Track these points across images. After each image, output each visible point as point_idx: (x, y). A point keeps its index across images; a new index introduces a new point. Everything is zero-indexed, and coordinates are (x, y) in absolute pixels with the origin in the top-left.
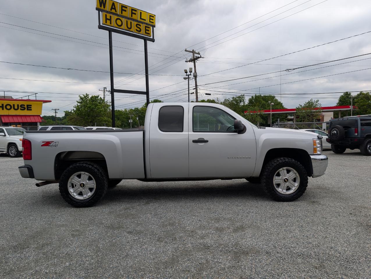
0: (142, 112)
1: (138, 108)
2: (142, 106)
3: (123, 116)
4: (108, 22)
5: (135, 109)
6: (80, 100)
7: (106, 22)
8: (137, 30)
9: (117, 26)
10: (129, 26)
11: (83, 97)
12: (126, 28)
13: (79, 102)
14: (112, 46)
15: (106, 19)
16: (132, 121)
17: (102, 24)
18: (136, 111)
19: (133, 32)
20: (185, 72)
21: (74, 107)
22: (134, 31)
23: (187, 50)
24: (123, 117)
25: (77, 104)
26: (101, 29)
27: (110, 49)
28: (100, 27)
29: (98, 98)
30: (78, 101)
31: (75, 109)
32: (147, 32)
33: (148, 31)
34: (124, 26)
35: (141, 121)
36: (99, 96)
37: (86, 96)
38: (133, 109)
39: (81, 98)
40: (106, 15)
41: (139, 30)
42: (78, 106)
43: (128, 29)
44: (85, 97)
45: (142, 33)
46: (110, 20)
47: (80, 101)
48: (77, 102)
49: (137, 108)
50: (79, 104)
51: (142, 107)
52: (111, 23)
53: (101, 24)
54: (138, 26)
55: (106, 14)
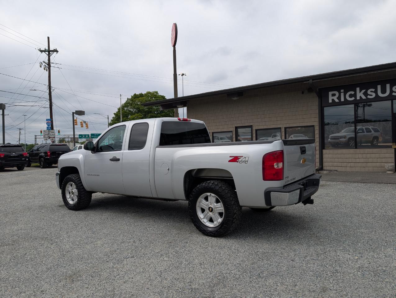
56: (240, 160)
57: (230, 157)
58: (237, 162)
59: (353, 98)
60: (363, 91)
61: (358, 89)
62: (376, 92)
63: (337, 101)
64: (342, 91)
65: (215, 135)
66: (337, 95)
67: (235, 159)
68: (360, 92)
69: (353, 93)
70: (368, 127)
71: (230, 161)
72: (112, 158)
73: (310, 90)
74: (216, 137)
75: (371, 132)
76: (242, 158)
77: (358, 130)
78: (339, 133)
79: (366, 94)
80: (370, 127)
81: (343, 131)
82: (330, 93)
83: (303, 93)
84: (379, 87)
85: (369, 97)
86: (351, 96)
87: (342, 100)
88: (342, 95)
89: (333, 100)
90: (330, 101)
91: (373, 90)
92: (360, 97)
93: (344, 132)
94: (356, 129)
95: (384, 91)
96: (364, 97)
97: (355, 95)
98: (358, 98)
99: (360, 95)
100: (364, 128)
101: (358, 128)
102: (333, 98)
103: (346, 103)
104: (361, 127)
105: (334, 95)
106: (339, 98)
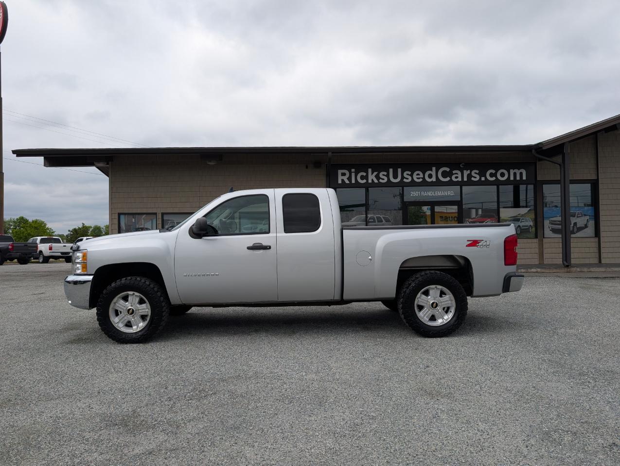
56: (480, 244)
57: (468, 241)
58: (477, 246)
59: (364, 181)
60: (375, 173)
61: (370, 170)
62: (388, 176)
63: (347, 182)
64: (353, 170)
65: (166, 217)
66: (348, 175)
67: (474, 243)
68: (372, 174)
69: (364, 174)
70: (379, 216)
71: (469, 245)
72: (251, 245)
73: (317, 165)
74: (169, 220)
75: (382, 222)
76: (482, 242)
77: (369, 219)
78: (348, 221)
79: (378, 177)
80: (381, 216)
81: (353, 219)
82: (340, 172)
83: (307, 167)
84: (391, 170)
85: (381, 181)
86: (362, 178)
87: (353, 182)
88: (353, 175)
89: (343, 180)
90: (340, 182)
91: (385, 173)
92: (372, 180)
93: (354, 221)
94: (367, 217)
95: (395, 177)
96: (376, 181)
97: (366, 177)
98: (370, 181)
99: (372, 177)
100: (375, 216)
101: (369, 216)
102: (343, 177)
103: (357, 185)
104: (372, 215)
105: (343, 174)
106: (350, 179)
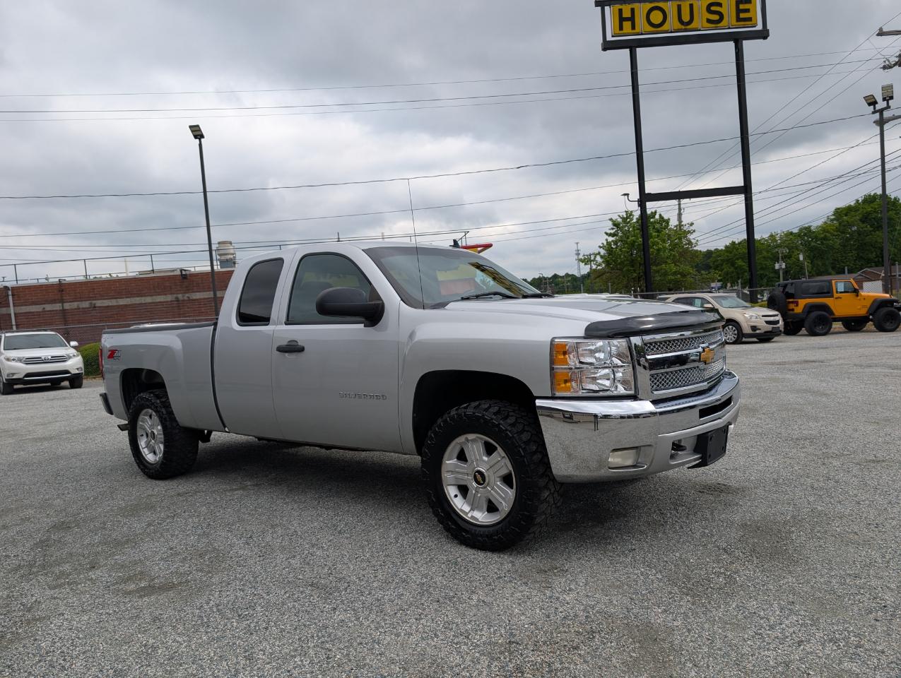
0: (822, 236)
1: (810, 227)
2: (823, 220)
3: (765, 254)
4: (627, 25)
5: (801, 230)
6: (613, 229)
7: (621, 28)
8: (709, 21)
9: (652, 29)
10: (686, 18)
11: (620, 220)
12: (678, 25)
13: (610, 235)
14: (638, 85)
15: (622, 20)
16: (784, 264)
17: (613, 36)
18: (805, 235)
19: (700, 30)
20: (870, 104)
21: (600, 247)
22: (700, 27)
23: (884, 30)
24: (764, 257)
25: (607, 240)
26: (608, 51)
27: (633, 95)
28: (607, 46)
29: (654, 217)
30: (609, 232)
31: (603, 252)
32: (742, 15)
33: (747, 11)
34: (672, 22)
35: (820, 263)
36: (656, 212)
37: (627, 218)
38: (796, 231)
39: (616, 224)
40: (620, 11)
41: (716, 17)
42: (608, 243)
43: (683, 27)
44: (624, 219)
45: (730, 24)
46: (632, 19)
47: (612, 231)
48: (606, 234)
49: (806, 228)
50: (610, 239)
51: (825, 223)
52: (633, 28)
53: (609, 38)
54: (713, 8)
55: (620, 7)
